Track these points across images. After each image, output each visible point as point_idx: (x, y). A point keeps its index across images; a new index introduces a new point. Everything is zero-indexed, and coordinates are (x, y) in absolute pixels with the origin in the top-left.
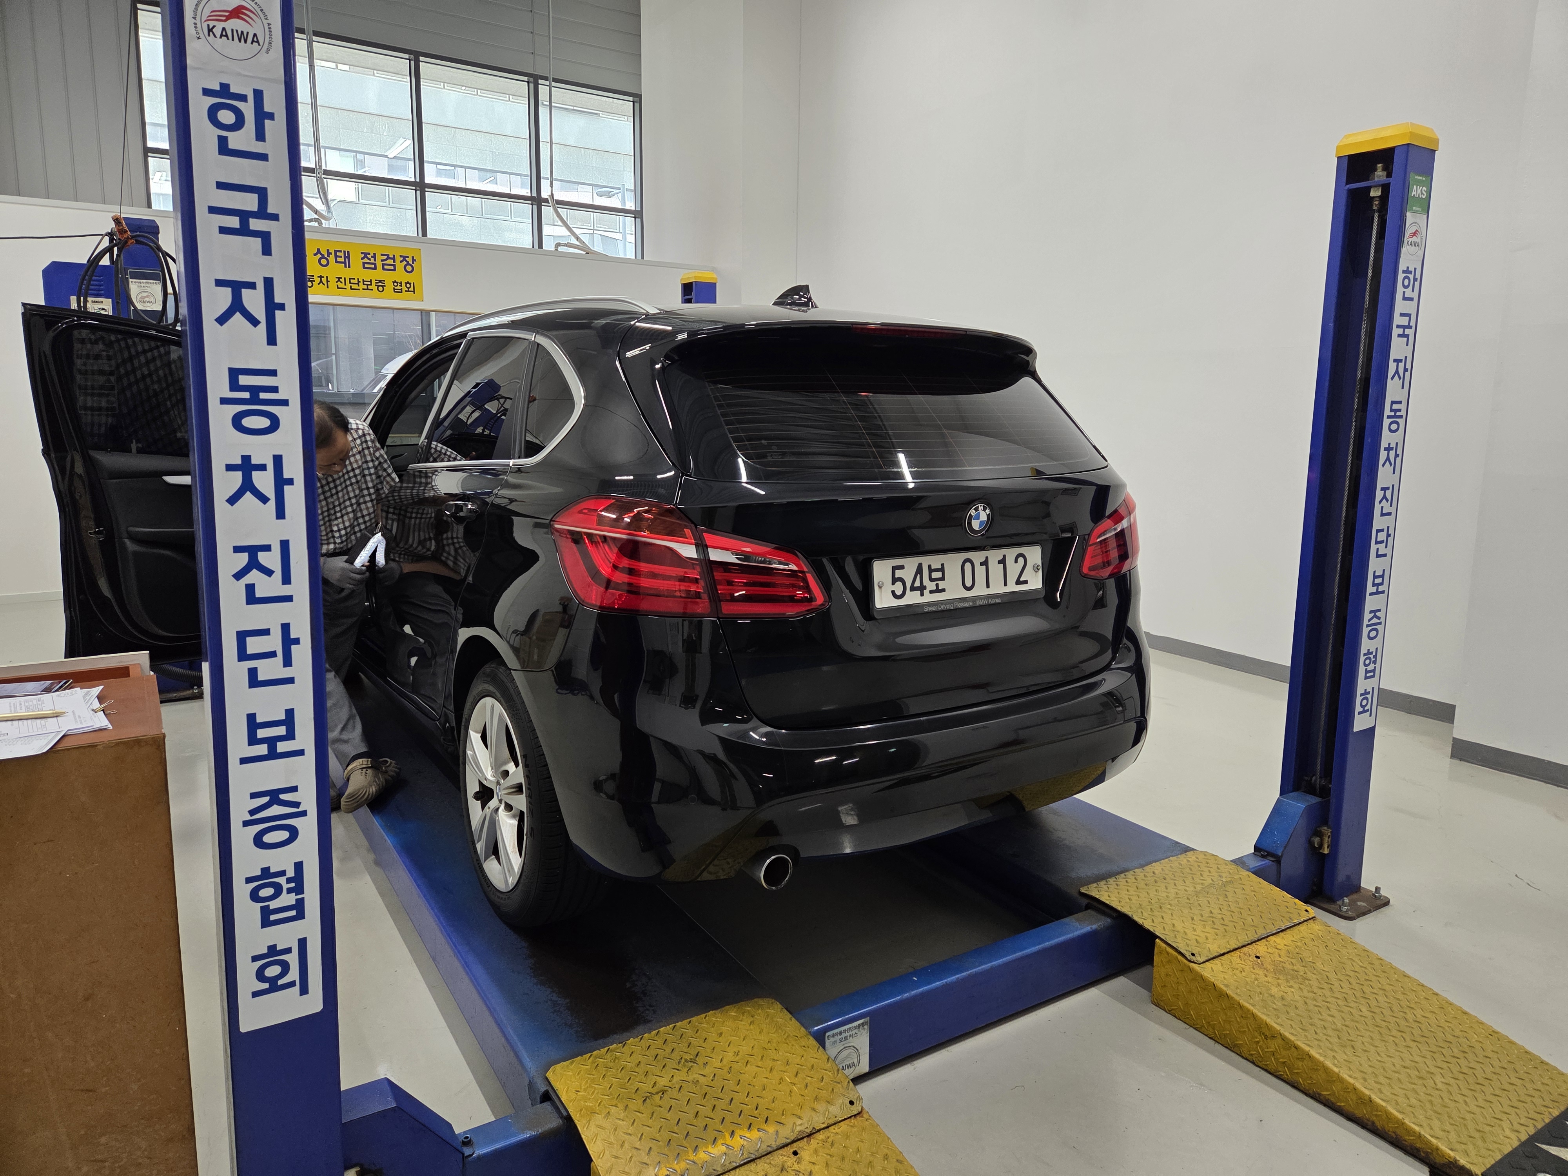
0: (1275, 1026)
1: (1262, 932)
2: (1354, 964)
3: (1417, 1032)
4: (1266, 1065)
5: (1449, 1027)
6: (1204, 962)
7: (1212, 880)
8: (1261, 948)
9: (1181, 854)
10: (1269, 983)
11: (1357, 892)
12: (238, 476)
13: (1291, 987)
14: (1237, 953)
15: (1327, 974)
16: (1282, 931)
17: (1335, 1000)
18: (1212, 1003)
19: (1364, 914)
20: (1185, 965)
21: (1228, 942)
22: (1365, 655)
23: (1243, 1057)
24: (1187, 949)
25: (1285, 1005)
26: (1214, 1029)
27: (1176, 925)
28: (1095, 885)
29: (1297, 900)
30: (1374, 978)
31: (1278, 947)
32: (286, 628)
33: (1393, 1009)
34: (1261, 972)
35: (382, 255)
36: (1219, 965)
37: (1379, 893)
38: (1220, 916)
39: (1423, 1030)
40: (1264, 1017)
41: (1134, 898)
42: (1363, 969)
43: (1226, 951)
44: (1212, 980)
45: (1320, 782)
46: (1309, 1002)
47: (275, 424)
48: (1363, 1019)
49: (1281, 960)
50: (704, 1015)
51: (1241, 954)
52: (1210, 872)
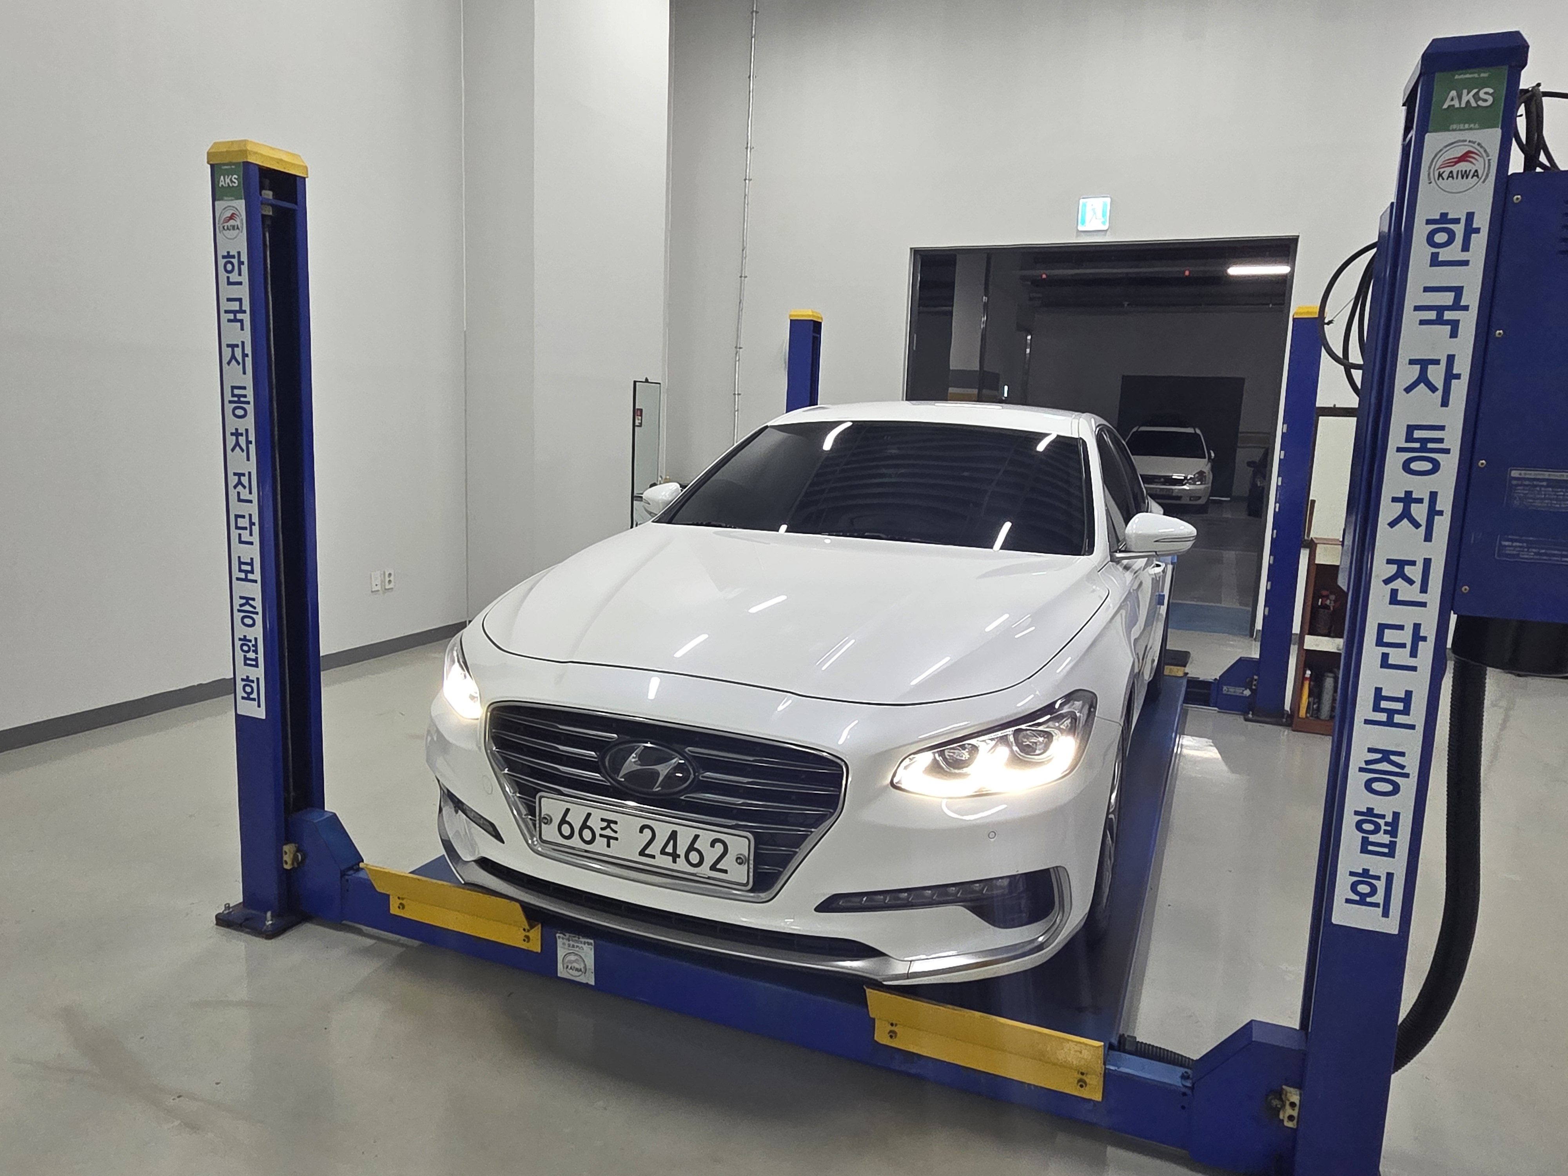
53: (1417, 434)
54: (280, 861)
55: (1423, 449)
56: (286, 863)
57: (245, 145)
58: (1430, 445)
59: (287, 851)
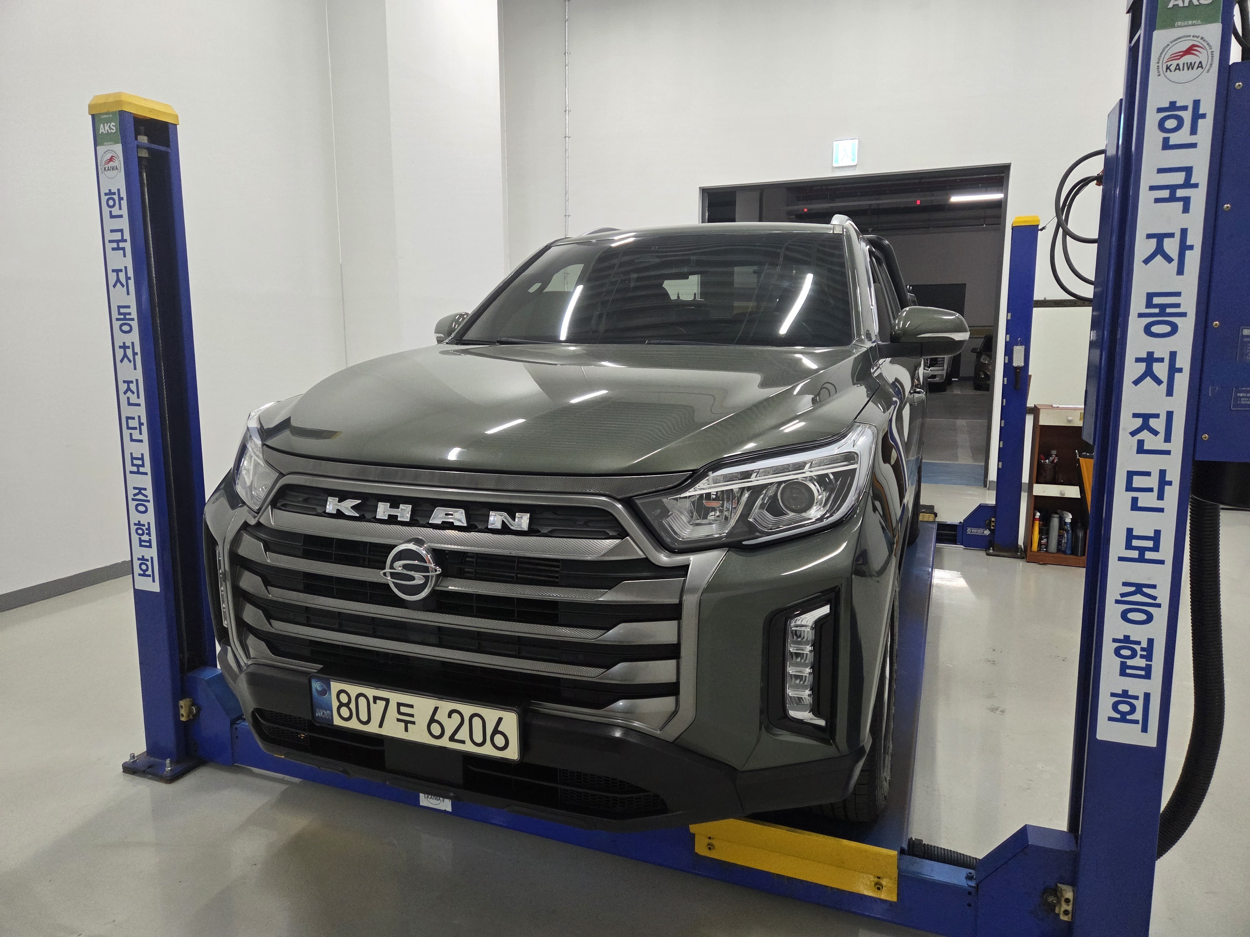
53: (1156, 300)
54: (177, 714)
55: (1162, 313)
56: (183, 715)
57: (120, 96)
58: (1168, 310)
59: (183, 706)
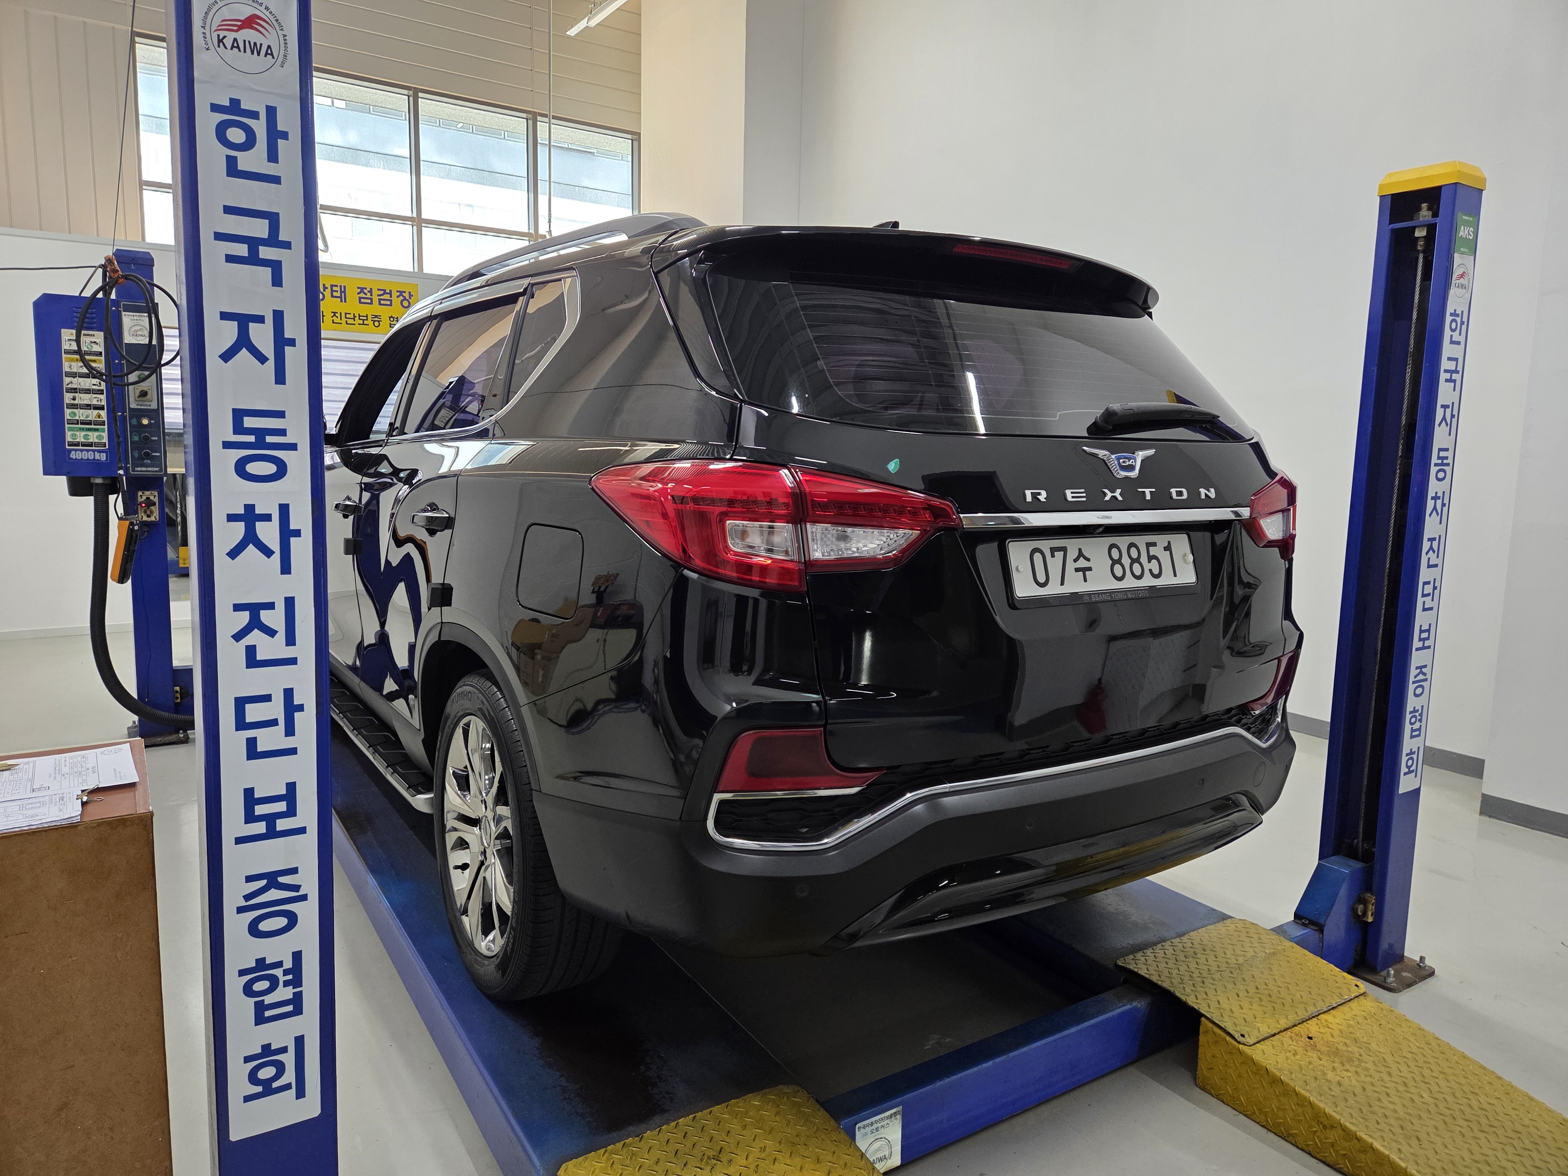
0: (1334, 1114)
1: (1312, 1010)
2: (1411, 1044)
3: (1483, 1121)
4: (1325, 1157)
5: (1518, 1115)
6: (1254, 1044)
7: (1255, 952)
8: (1312, 1027)
9: (1218, 922)
10: (1324, 1066)
11: (1399, 962)
12: (239, 528)
13: (1347, 1071)
14: (1288, 1033)
15: (1383, 1055)
16: (1333, 1008)
17: (1394, 1085)
18: (1265, 1089)
19: (1409, 985)
20: (1234, 1047)
21: (1278, 1021)
22: (1411, 713)
23: (1298, 1147)
24: (1236, 1029)
25: (1342, 1091)
26: (1266, 1116)
27: (1221, 1002)
28: (1131, 957)
29: (1345, 974)
30: (1432, 1060)
31: (1330, 1026)
32: (289, 694)
33: (1457, 1094)
34: (1313, 1055)
35: (378, 290)
36: (1271, 1047)
37: (1424, 963)
38: (1267, 992)
39: (1491, 1118)
40: (1322, 1105)
41: (1175, 972)
42: (1421, 1050)
43: (1276, 1031)
44: (1264, 1065)
45: (1362, 845)
46: (1369, 1088)
47: (282, 470)
48: (1426, 1106)
49: (1334, 1040)
50: (724, 1105)
51: (1293, 1035)
52: (1251, 942)
